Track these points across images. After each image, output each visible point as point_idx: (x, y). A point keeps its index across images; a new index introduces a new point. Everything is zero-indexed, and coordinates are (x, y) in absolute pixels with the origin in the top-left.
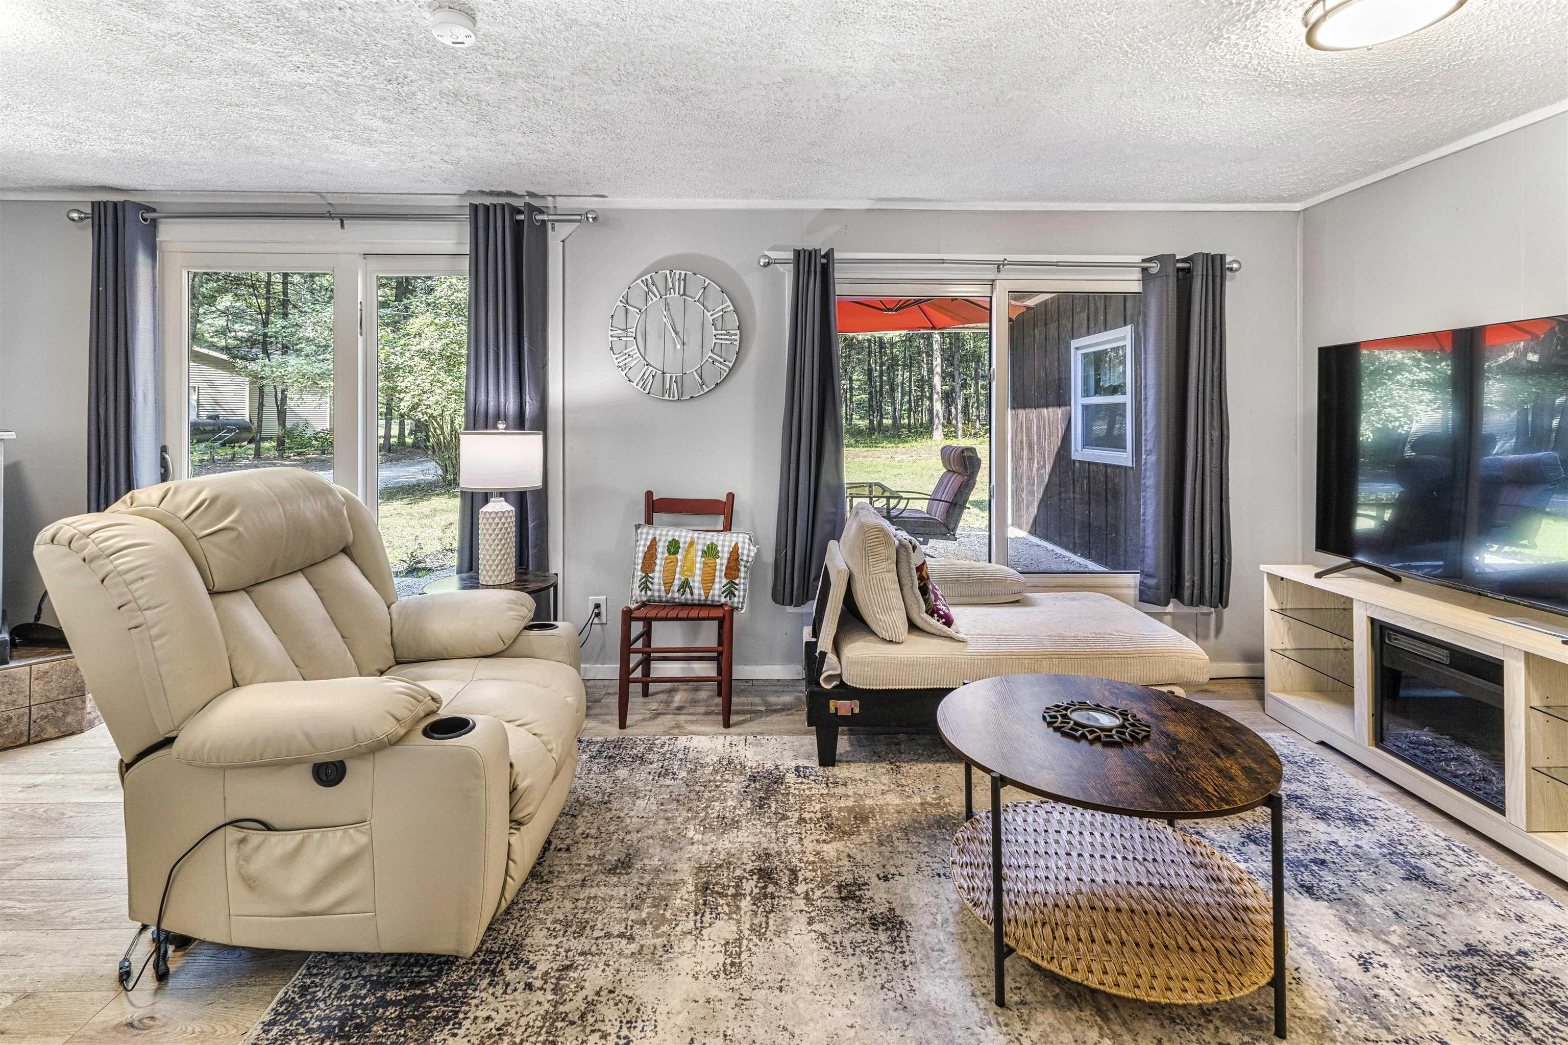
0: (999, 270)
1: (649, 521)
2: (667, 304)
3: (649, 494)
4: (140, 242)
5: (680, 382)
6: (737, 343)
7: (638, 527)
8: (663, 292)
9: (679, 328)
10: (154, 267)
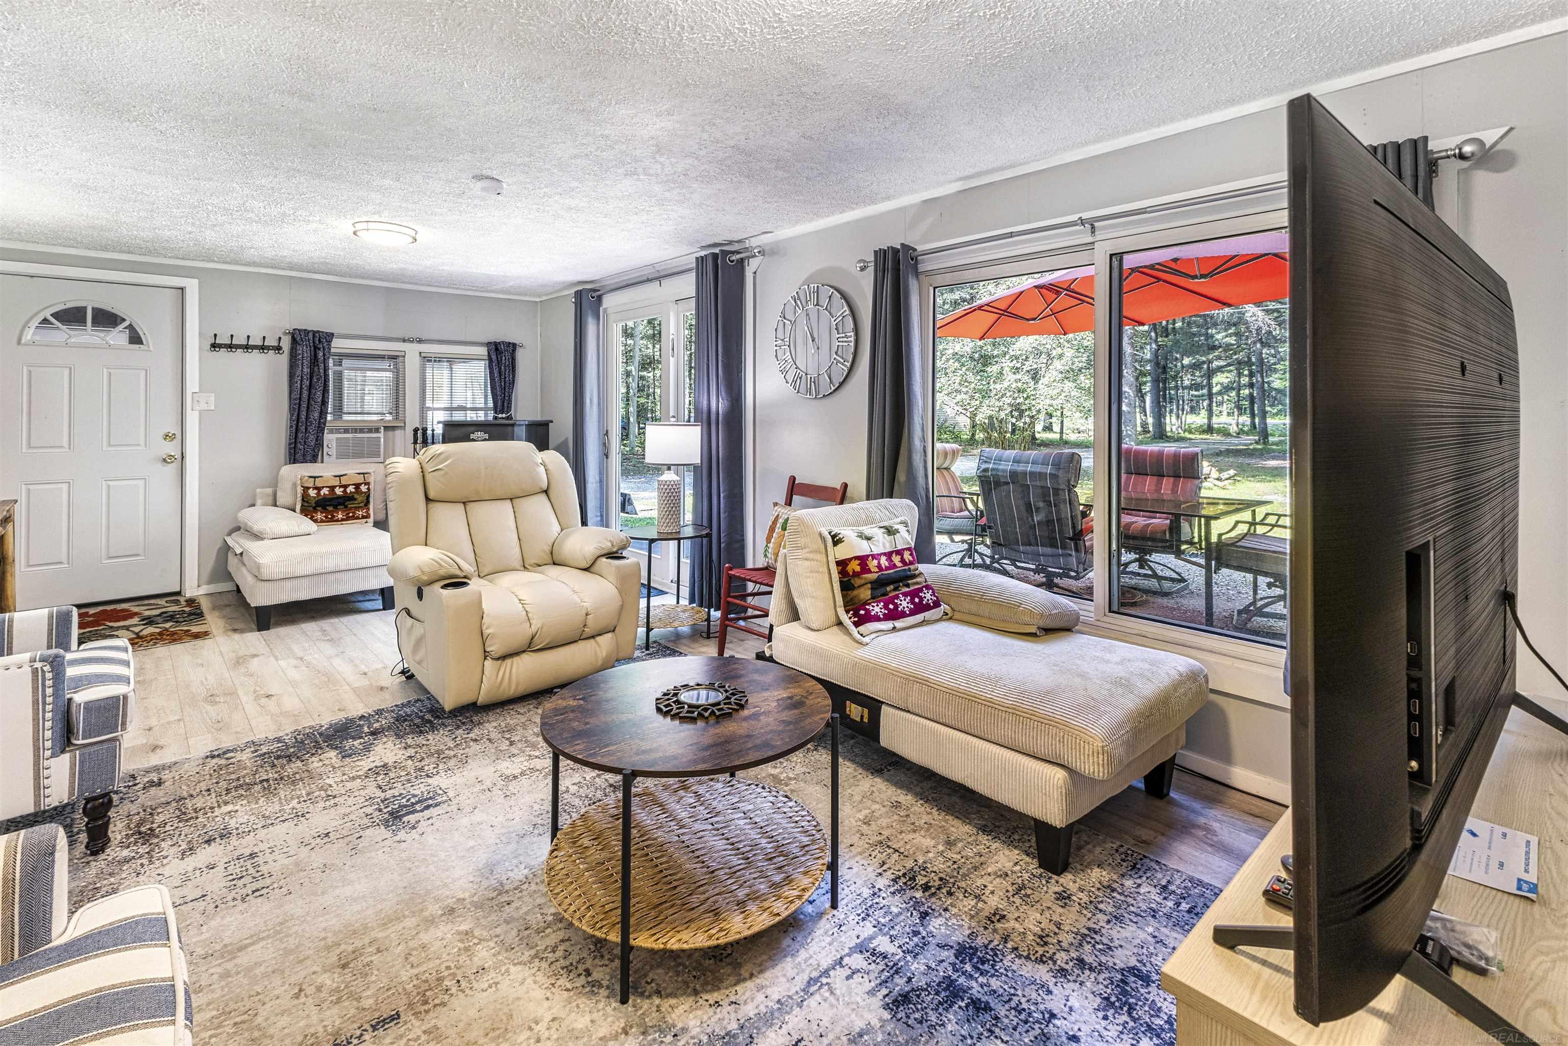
0: (1093, 230)
1: (789, 502)
2: (808, 315)
3: (793, 479)
4: (590, 312)
5: (816, 382)
6: (852, 344)
7: (776, 504)
8: (804, 304)
9: (815, 335)
10: (598, 324)
